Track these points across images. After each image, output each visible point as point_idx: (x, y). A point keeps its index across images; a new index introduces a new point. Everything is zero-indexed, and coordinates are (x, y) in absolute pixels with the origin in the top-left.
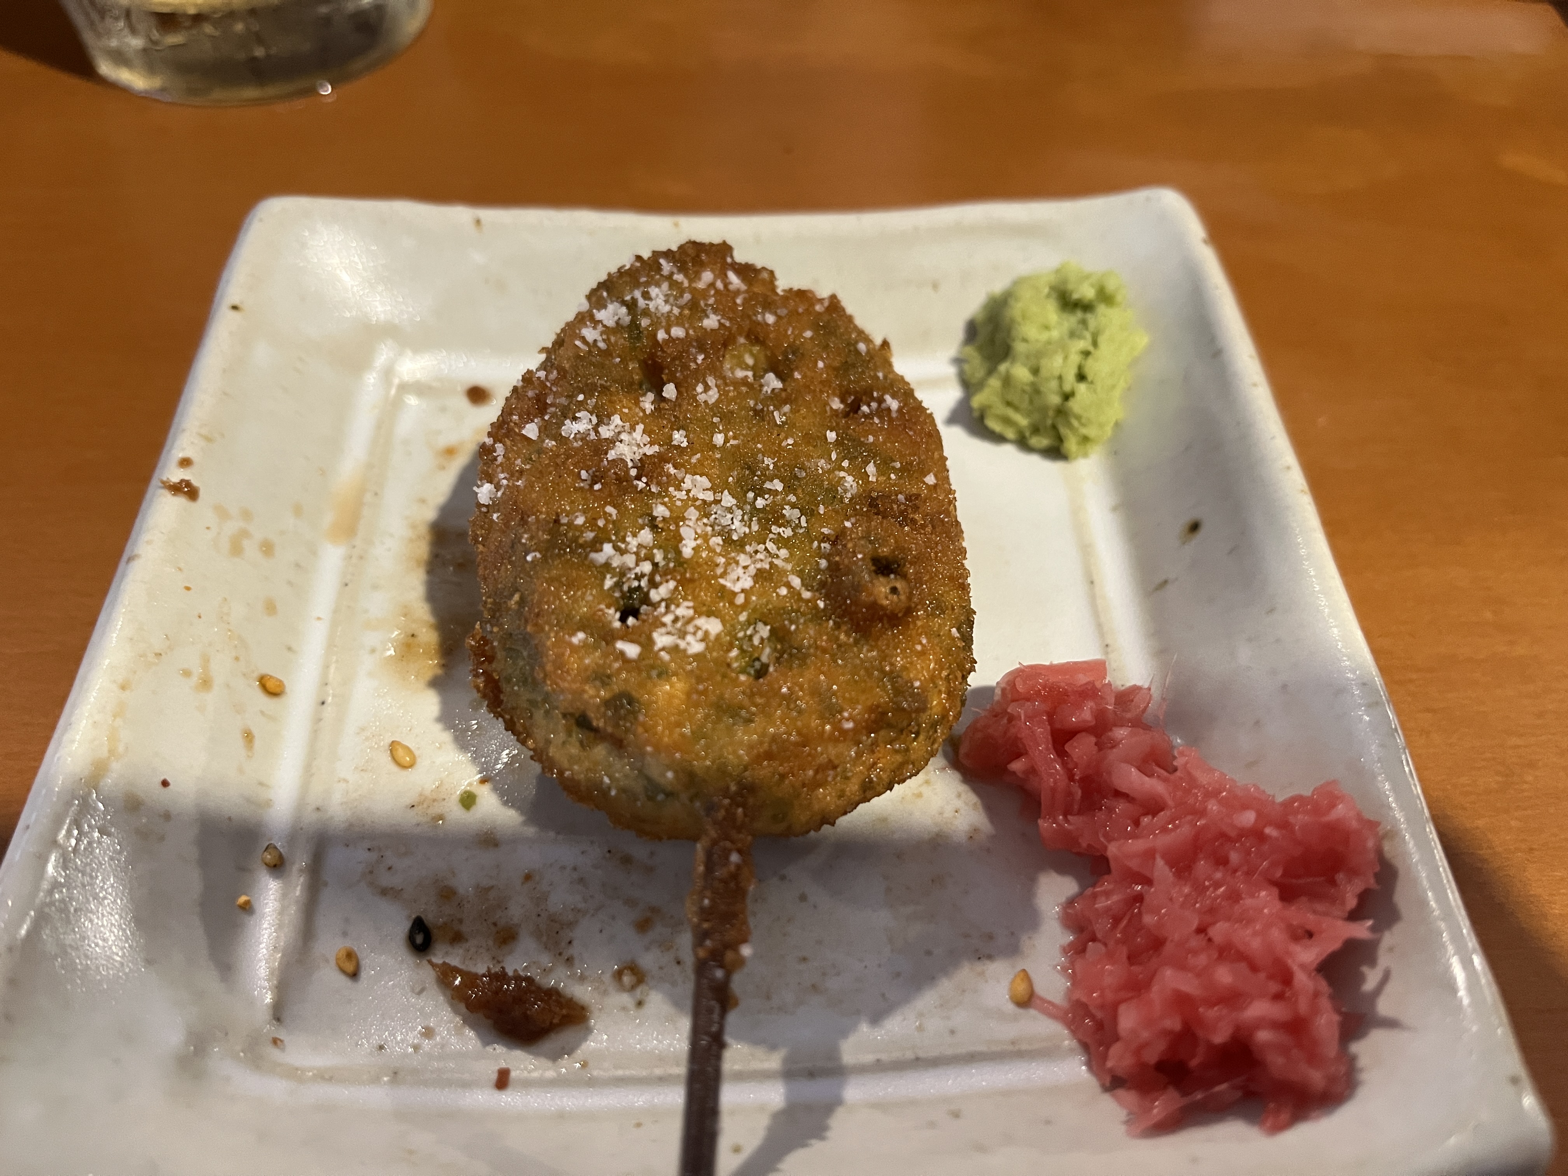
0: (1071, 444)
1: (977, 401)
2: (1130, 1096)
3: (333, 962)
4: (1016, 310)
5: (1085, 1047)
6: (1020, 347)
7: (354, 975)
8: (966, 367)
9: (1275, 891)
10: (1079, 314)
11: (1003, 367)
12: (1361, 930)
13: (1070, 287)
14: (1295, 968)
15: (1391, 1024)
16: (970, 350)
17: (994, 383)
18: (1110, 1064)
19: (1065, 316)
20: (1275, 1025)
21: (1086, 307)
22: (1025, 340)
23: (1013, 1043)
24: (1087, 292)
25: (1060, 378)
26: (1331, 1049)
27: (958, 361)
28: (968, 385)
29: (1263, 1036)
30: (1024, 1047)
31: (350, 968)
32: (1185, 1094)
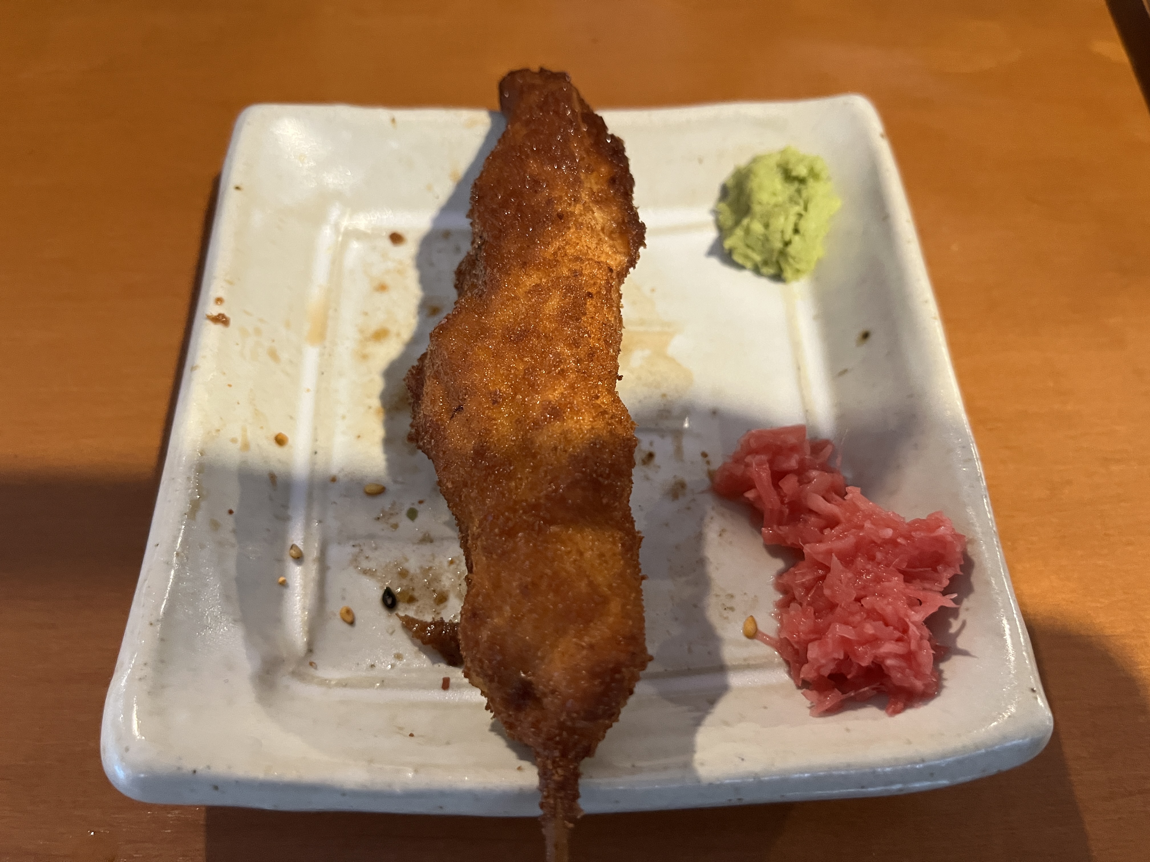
0: (788, 273)
1: (728, 244)
2: (812, 693)
3: (339, 617)
4: (754, 184)
5: (788, 663)
6: (757, 208)
7: (352, 623)
8: (721, 217)
9: (902, 576)
10: (796, 185)
11: (745, 221)
12: (949, 601)
13: (791, 166)
14: (910, 624)
15: (965, 653)
16: (723, 206)
17: (739, 232)
18: (802, 676)
19: (787, 185)
20: (896, 656)
21: (802, 181)
22: (760, 203)
23: (745, 660)
24: (802, 171)
25: (782, 232)
26: (928, 670)
27: (716, 212)
28: (722, 231)
29: (889, 662)
30: (752, 662)
31: (349, 619)
32: (843, 693)
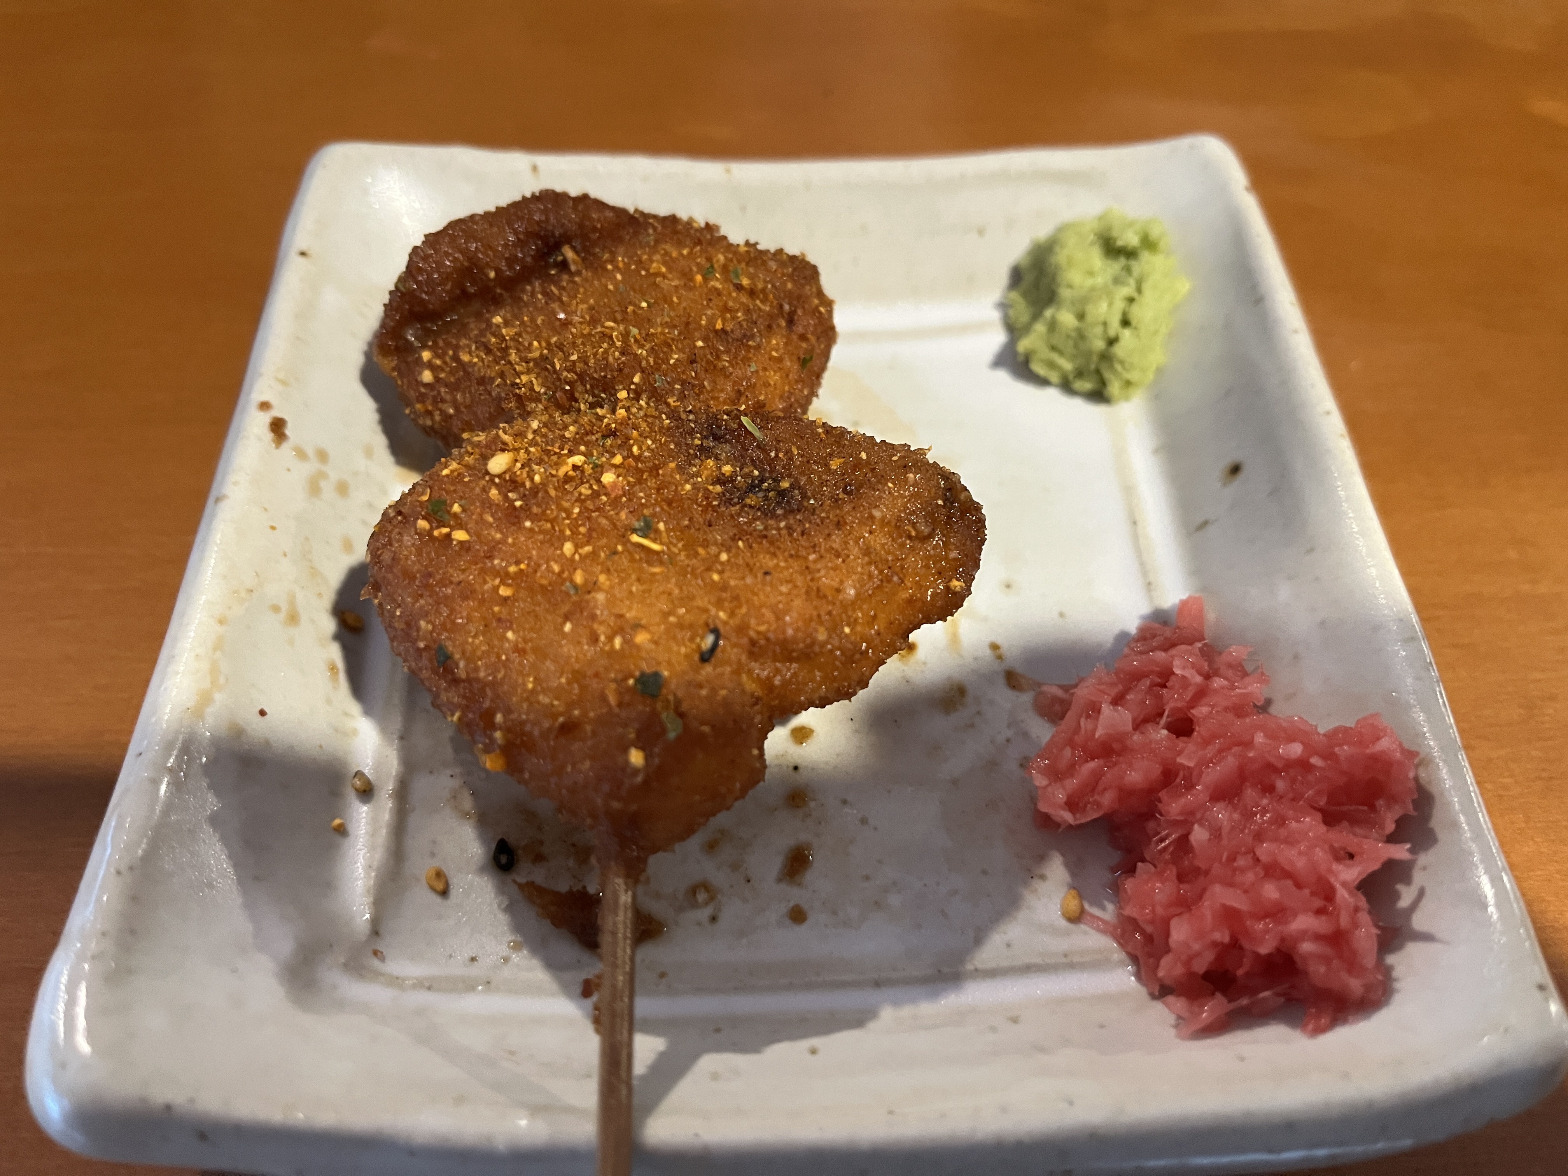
0: (1114, 388)
1: (1023, 345)
2: (1180, 1004)
3: (424, 882)
4: (1061, 257)
5: (1134, 959)
6: (1065, 293)
7: (444, 893)
8: (1011, 312)
9: (1319, 817)
10: (1122, 261)
11: (1048, 313)
12: (1401, 852)
13: (1115, 234)
14: (1338, 886)
15: (1427, 937)
16: (1015, 295)
17: (1040, 328)
18: (1161, 974)
19: (1109, 262)
20: (1318, 937)
21: (1129, 254)
22: (1070, 286)
23: (1066, 956)
24: (1131, 239)
25: (1105, 324)
26: (1369, 961)
27: (1004, 306)
28: (1014, 330)
29: (1307, 947)
30: (1076, 959)
31: (440, 886)
32: (1230, 1001)
